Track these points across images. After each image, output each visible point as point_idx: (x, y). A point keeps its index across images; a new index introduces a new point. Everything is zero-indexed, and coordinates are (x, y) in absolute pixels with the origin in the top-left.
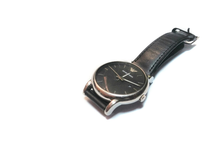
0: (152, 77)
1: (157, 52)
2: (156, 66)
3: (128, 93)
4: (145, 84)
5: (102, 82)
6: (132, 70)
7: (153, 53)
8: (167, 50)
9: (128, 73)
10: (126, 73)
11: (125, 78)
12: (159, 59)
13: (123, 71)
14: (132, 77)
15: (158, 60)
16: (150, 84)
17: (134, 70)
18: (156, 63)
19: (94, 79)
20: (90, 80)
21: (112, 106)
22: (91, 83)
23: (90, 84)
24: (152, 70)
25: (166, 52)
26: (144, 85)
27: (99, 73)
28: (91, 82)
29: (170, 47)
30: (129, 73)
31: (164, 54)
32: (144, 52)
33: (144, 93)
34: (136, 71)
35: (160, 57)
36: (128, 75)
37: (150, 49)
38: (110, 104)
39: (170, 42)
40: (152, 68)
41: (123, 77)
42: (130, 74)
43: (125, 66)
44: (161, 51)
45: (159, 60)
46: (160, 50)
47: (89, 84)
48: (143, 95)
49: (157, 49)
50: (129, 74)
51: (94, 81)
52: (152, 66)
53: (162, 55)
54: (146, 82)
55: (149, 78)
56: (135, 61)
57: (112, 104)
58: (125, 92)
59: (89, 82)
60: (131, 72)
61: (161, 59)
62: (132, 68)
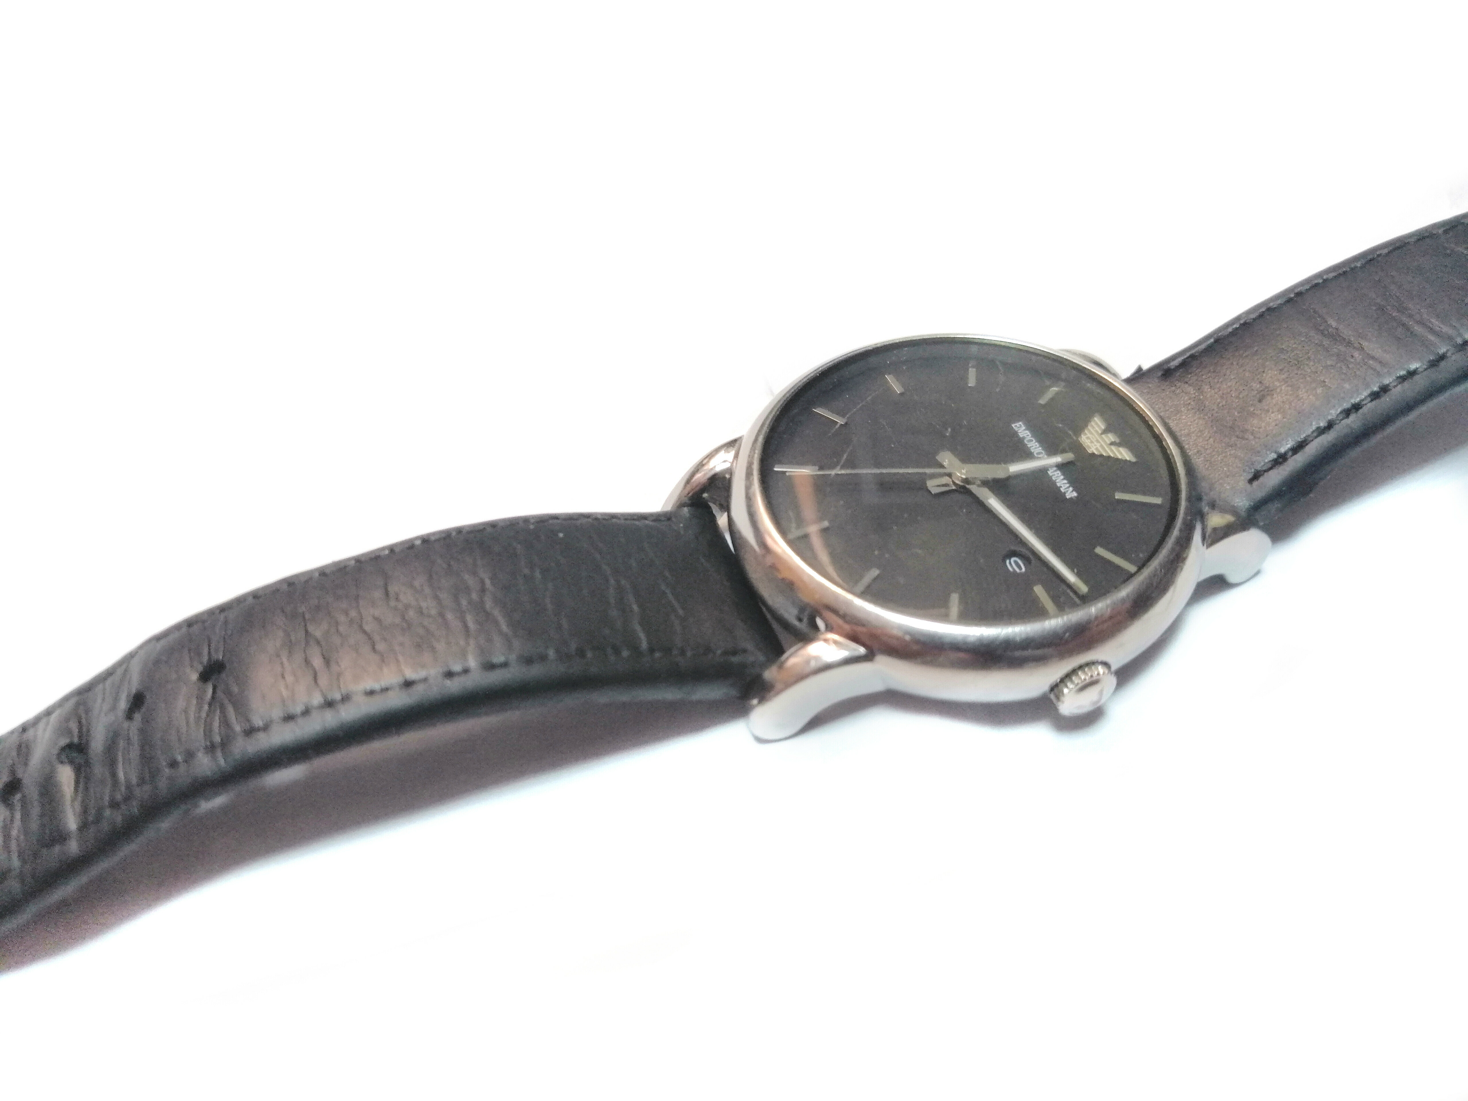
3: (966, 617)
6: (1096, 437)
9: (1049, 455)
10: (1034, 446)
12: (1375, 396)
13: (1021, 430)
14: (1071, 495)
15: (1355, 408)
17: (1111, 437)
20: (732, 444)
22: (727, 466)
24: (1274, 478)
27: (823, 405)
30: (1060, 451)
31: (1434, 364)
33: (1114, 651)
34: (1124, 454)
35: (1386, 381)
36: (1043, 472)
40: (1280, 460)
42: (1060, 467)
43: (1053, 391)
45: (1369, 407)
48: (1089, 664)
50: (1058, 459)
52: (1283, 446)
53: (1412, 374)
54: (1160, 562)
55: (1210, 539)
56: (1164, 370)
58: (955, 599)
60: (1078, 449)
61: (1386, 400)
62: (1097, 424)
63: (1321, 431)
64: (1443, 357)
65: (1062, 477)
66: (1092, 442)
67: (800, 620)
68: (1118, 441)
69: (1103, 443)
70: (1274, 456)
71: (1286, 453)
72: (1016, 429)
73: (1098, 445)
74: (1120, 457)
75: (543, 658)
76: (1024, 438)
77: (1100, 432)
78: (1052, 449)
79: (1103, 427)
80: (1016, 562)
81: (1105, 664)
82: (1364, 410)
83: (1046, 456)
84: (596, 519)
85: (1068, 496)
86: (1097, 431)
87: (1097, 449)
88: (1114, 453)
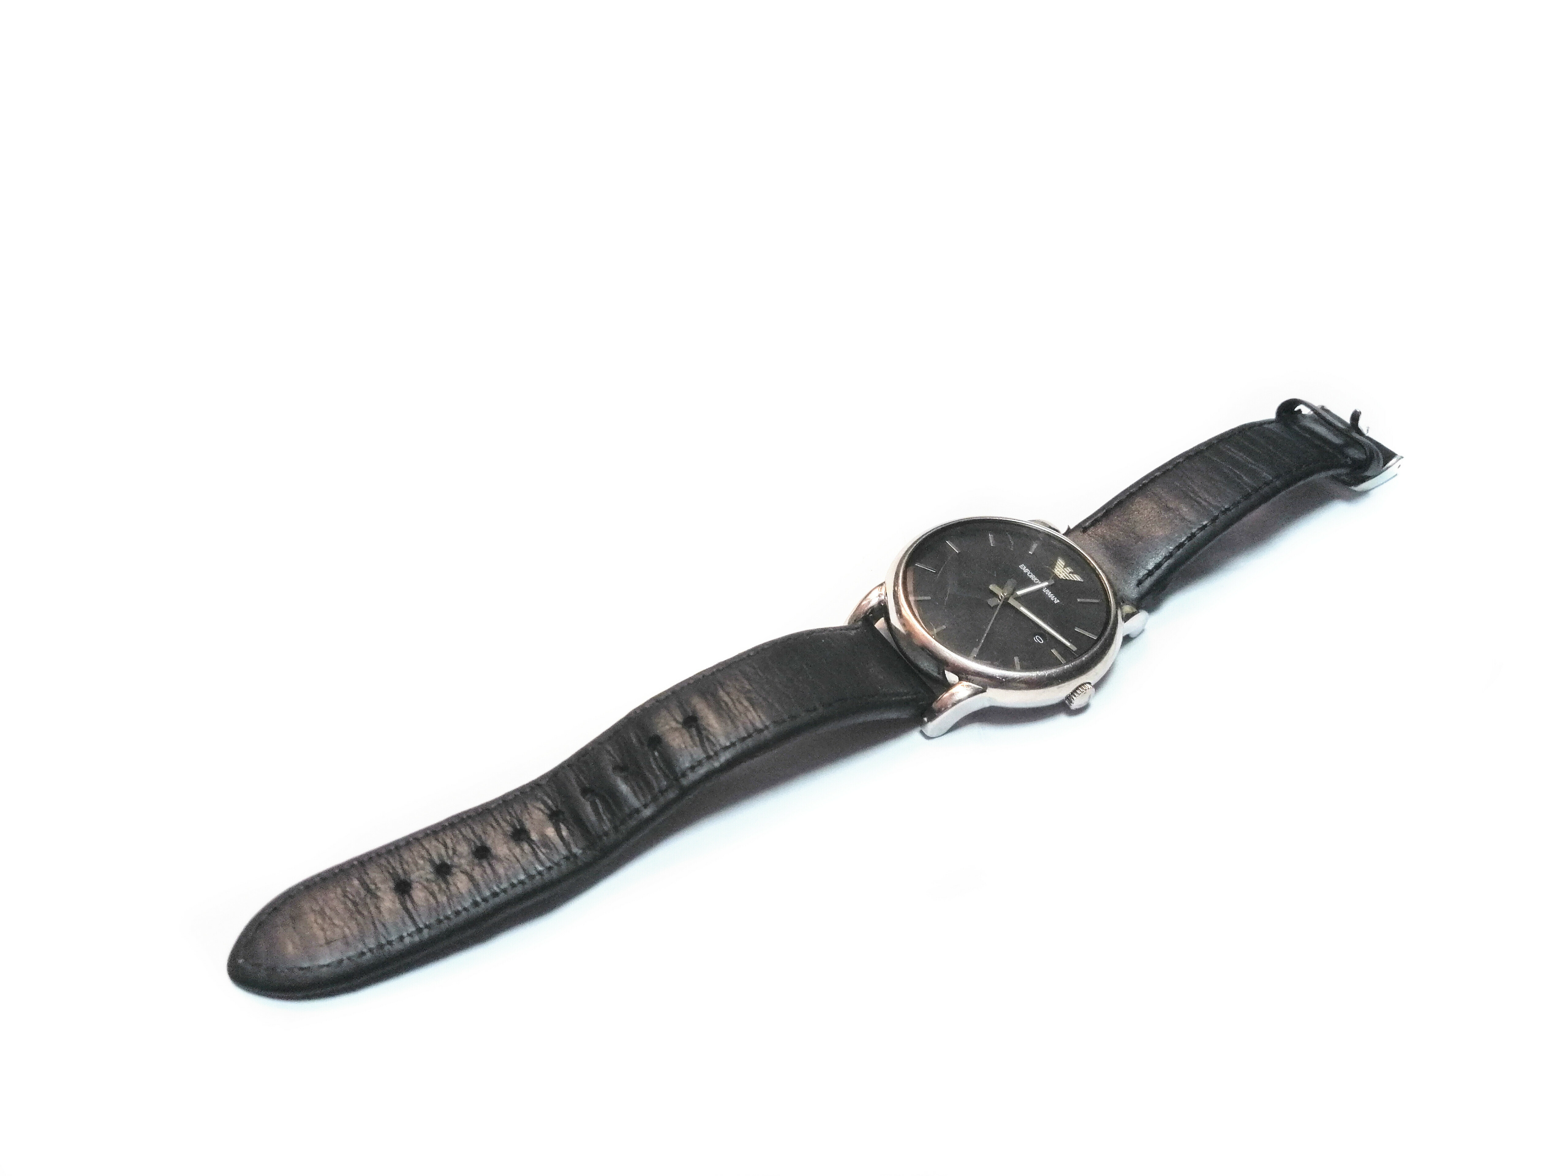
0: (1142, 615)
1: (1184, 509)
2: (1171, 570)
3: (1024, 668)
4: (1103, 639)
5: (928, 601)
6: (1062, 570)
7: (1168, 509)
8: (1228, 509)
9: (1042, 581)
10: (1033, 577)
11: (1026, 600)
12: (1189, 538)
13: (1023, 568)
14: (1057, 601)
15: (1181, 545)
16: (1127, 639)
17: (1069, 570)
18: (1171, 555)
19: (896, 584)
20: (882, 585)
21: (954, 704)
22: (883, 597)
23: (880, 603)
24: (1147, 583)
25: (1222, 518)
26: (1096, 642)
28: (883, 592)
29: (1247, 496)
30: (1046, 579)
32: (1128, 497)
33: (1093, 676)
35: (1194, 530)
36: (1040, 591)
37: (1158, 489)
38: (946, 695)
39: (1252, 473)
40: (1150, 573)
41: (1020, 593)
42: (1048, 587)
43: (1035, 546)
44: (1204, 507)
45: (1187, 544)
46: (1199, 503)
47: (874, 601)
48: (1083, 684)
49: (1186, 496)
50: (1046, 584)
51: (895, 594)
52: (1151, 566)
53: (1205, 526)
54: (1107, 633)
55: (1127, 618)
56: (1083, 528)
57: (957, 698)
58: (1016, 660)
59: (876, 592)
60: (1056, 577)
61: (1194, 540)
62: (1060, 563)
63: (1167, 558)
64: (1216, 518)
65: (1050, 593)
66: (1060, 573)
67: (939, 674)
68: (1072, 571)
69: (1066, 573)
70: (1146, 572)
71: (1152, 570)
72: (1021, 568)
73: (1064, 574)
74: (1075, 580)
75: (815, 709)
76: (1027, 573)
77: (1063, 567)
78: (1042, 579)
79: (1064, 564)
80: (1038, 638)
81: (1090, 683)
82: (1186, 546)
83: (1040, 582)
84: (830, 631)
85: (1056, 602)
86: (1061, 567)
87: (1064, 576)
88: (1076, 578)
